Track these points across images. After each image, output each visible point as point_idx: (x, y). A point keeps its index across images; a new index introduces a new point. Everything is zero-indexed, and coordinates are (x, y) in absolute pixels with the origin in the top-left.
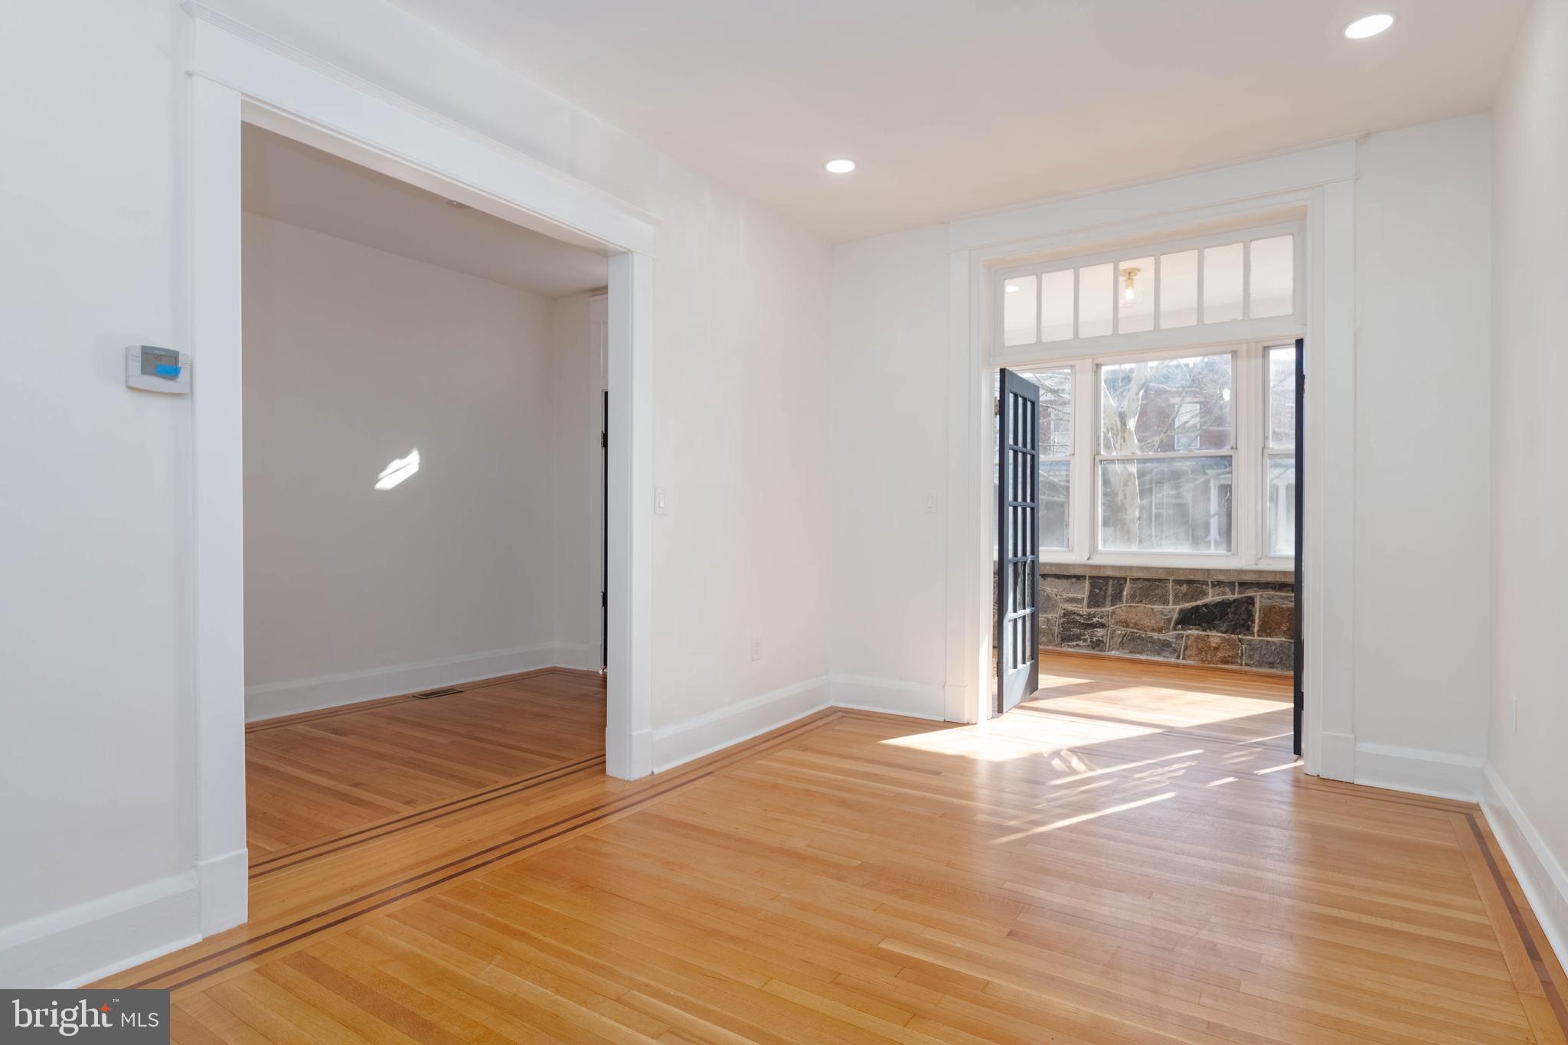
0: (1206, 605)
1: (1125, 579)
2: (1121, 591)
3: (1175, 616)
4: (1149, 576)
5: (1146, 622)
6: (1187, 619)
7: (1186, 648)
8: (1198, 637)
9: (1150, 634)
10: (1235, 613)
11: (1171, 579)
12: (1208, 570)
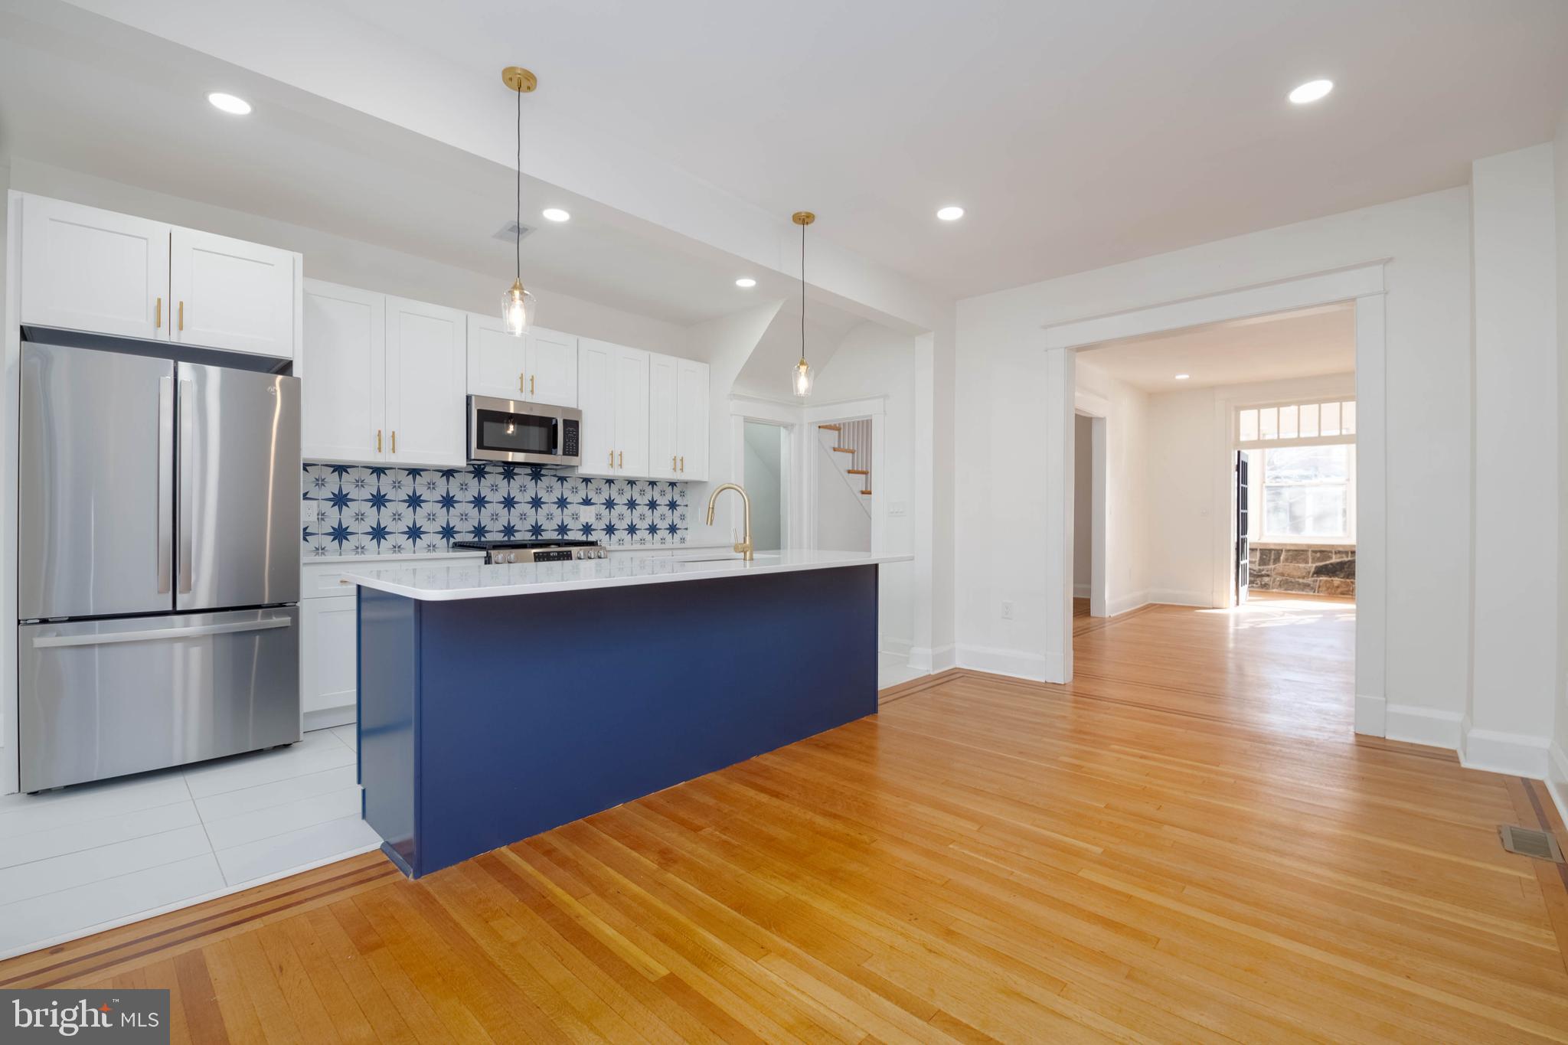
0: (1331, 564)
1: (1282, 550)
2: (1280, 556)
3: (1313, 570)
4: (1296, 548)
5: (1295, 573)
6: (1319, 571)
7: (1319, 587)
8: (1326, 581)
9: (1297, 580)
10: (1348, 568)
11: (1310, 550)
12: (1333, 546)
